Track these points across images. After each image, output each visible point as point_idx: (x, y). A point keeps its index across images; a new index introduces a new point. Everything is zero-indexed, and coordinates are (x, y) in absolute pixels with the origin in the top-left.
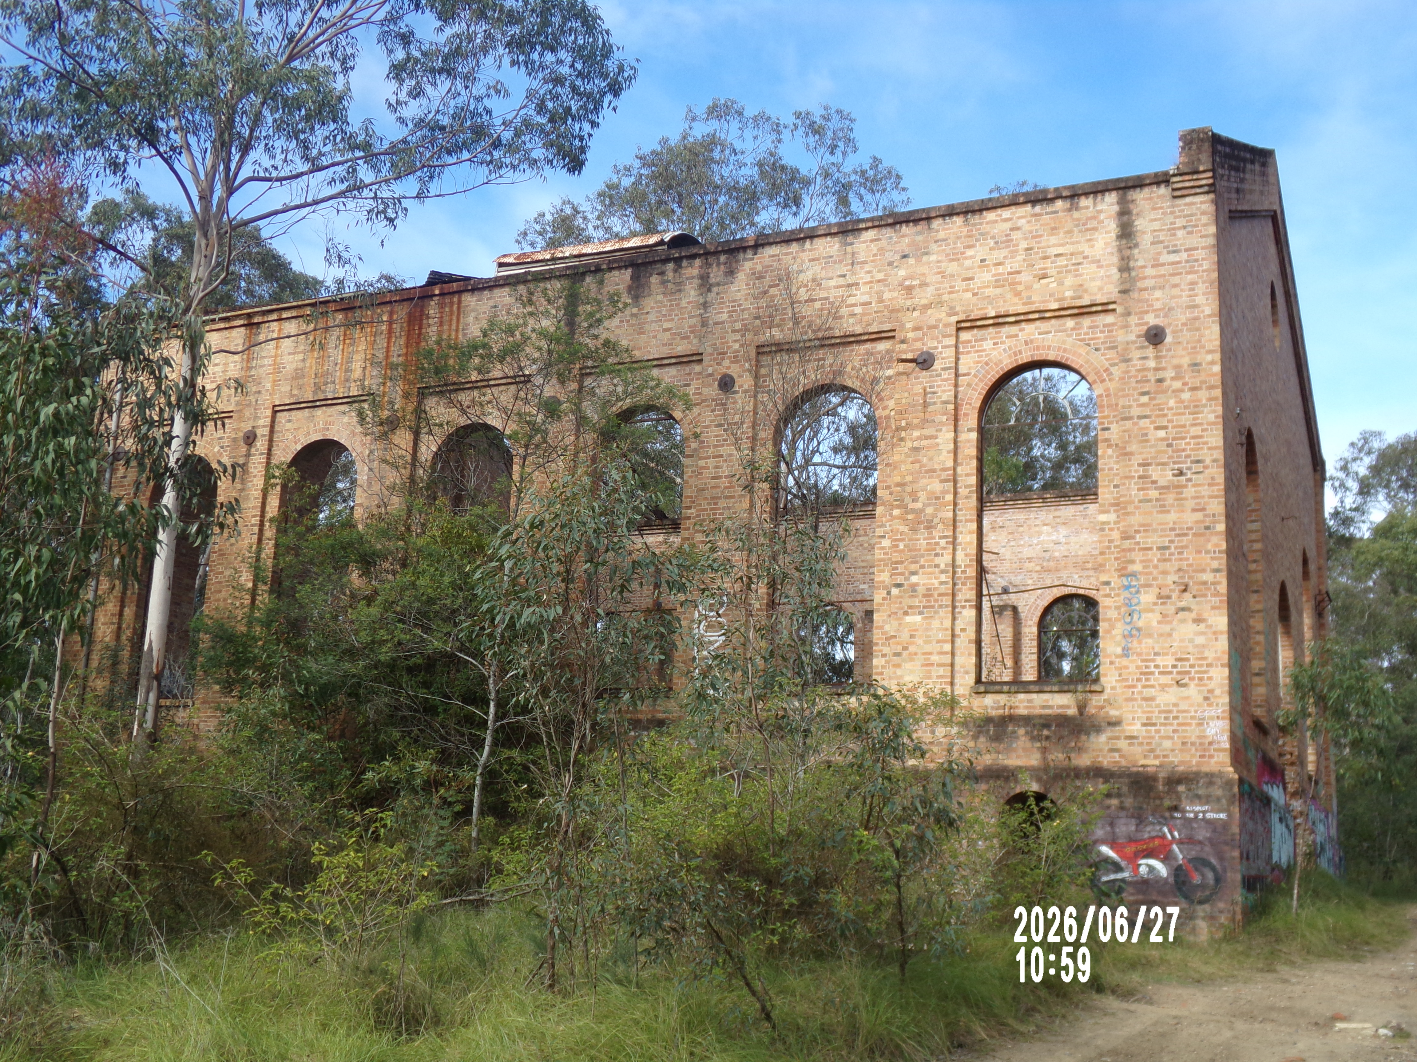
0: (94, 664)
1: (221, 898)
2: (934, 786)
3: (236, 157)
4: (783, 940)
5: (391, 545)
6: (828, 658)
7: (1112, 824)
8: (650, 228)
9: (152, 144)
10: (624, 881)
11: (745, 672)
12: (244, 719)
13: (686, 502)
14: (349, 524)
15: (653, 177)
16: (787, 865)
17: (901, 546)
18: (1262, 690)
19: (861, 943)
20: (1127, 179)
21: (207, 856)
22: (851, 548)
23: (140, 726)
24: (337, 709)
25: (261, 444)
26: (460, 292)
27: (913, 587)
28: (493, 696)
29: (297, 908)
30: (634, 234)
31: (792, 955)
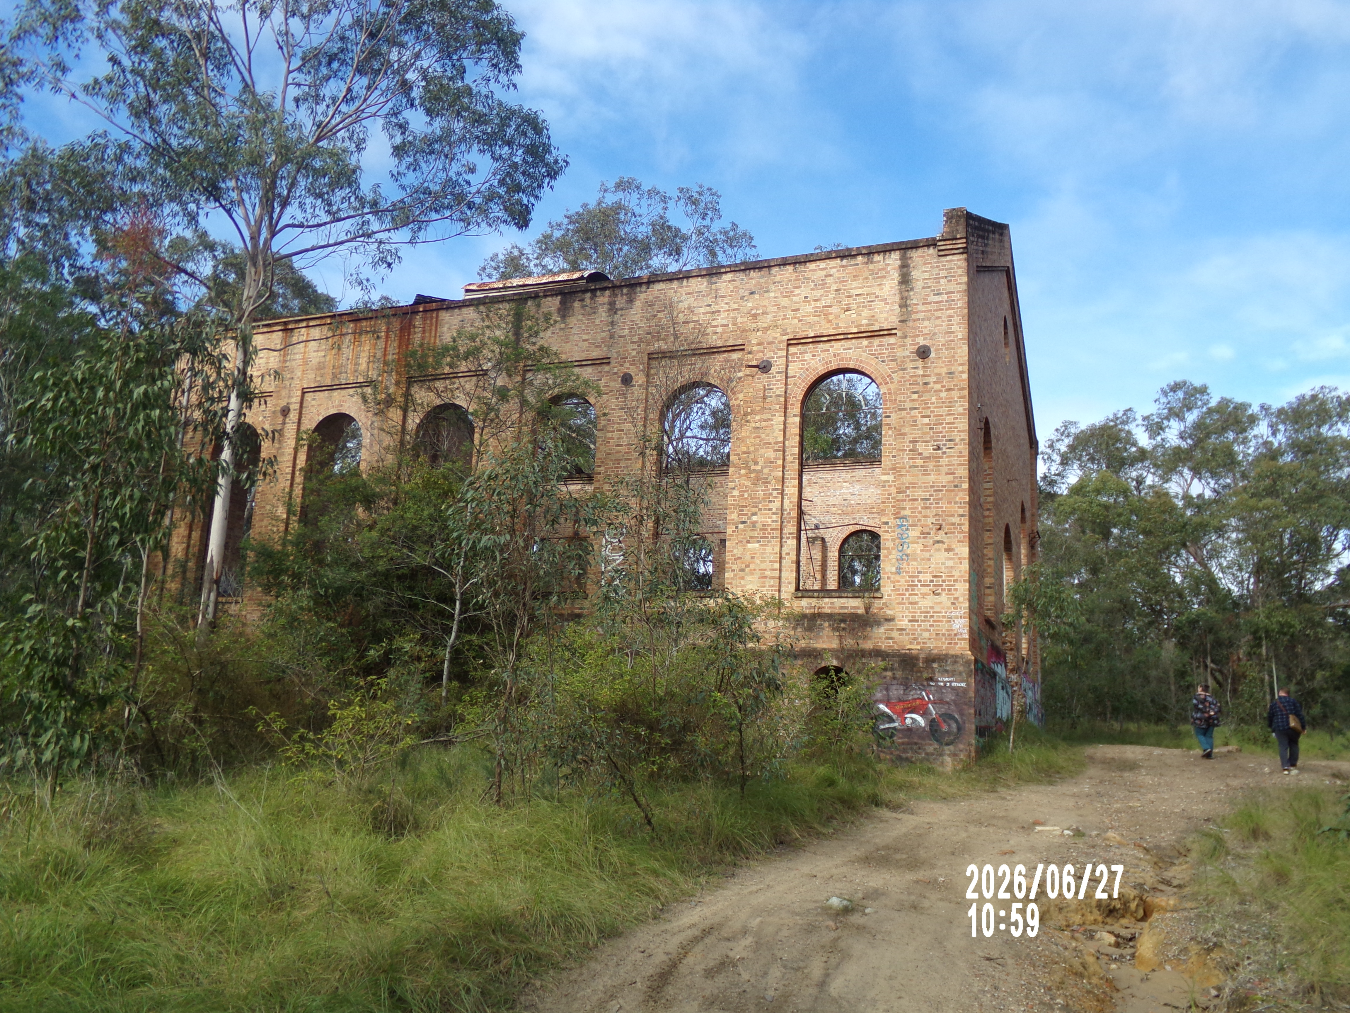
0: (170, 571)
1: (263, 739)
2: (766, 662)
3: (278, 210)
4: (661, 769)
5: (386, 489)
6: (695, 571)
7: (887, 689)
8: (575, 267)
9: (217, 200)
10: (550, 727)
11: (637, 582)
12: (280, 611)
13: (598, 462)
14: (355, 473)
15: (577, 231)
16: (663, 716)
17: (746, 495)
18: (991, 599)
19: (714, 770)
20: (907, 242)
21: (252, 710)
22: (712, 497)
23: (204, 617)
24: (346, 605)
25: (293, 416)
26: (437, 310)
27: (754, 524)
28: (458, 597)
29: (317, 747)
30: (563, 271)
31: (667, 778)
